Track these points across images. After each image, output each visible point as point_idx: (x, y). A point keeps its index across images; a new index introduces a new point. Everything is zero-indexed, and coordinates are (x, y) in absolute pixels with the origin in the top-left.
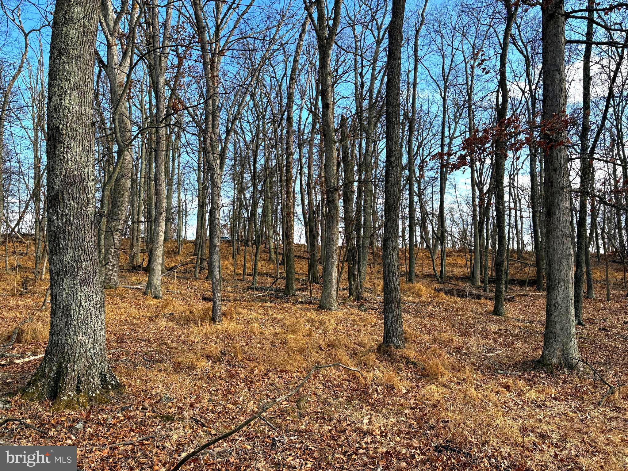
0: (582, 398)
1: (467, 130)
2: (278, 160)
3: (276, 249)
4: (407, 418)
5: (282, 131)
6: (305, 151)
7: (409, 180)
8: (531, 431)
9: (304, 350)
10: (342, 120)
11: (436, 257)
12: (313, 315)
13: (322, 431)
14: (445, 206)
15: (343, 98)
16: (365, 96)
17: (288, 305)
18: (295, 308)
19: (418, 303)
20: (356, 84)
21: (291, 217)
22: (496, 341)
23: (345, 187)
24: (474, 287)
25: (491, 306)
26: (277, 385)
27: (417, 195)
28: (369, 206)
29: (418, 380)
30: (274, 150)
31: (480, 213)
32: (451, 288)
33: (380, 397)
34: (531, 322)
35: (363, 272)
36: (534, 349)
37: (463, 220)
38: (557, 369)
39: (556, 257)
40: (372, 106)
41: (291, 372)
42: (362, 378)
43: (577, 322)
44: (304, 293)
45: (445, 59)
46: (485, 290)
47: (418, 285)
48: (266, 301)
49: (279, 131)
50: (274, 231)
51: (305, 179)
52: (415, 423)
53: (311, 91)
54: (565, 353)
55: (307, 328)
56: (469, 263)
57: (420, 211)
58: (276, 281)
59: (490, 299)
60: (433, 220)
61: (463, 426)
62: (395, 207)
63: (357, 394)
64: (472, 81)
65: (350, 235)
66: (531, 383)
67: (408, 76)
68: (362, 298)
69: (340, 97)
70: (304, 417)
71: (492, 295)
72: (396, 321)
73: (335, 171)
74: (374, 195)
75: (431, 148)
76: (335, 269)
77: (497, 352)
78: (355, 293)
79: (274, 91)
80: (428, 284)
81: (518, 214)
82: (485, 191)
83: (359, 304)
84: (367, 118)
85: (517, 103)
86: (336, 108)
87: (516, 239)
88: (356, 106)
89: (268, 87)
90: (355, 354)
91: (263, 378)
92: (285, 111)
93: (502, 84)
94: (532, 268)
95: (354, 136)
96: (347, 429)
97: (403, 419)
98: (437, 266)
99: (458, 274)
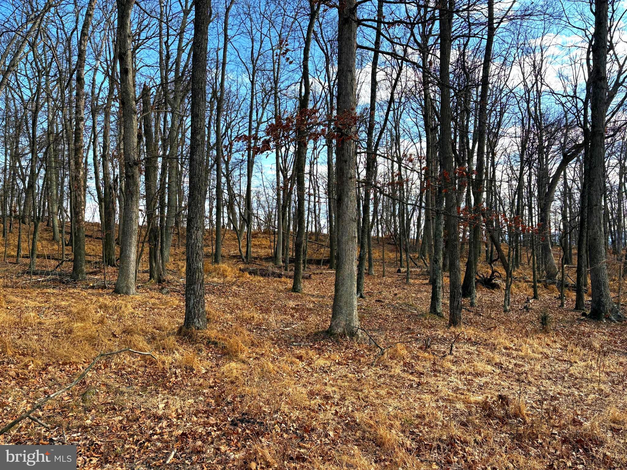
0: (360, 361)
1: (273, 116)
2: (65, 126)
3: (62, 227)
4: (205, 397)
5: (70, 92)
6: (100, 118)
7: (217, 160)
8: (317, 395)
9: (94, 338)
10: (144, 89)
11: (242, 238)
12: (107, 300)
13: (111, 422)
14: (252, 189)
15: (146, 66)
16: (171, 67)
17: (75, 291)
18: (84, 293)
19: (223, 284)
20: (161, 53)
21: (80, 191)
22: (293, 316)
23: (147, 162)
24: (277, 267)
25: (290, 283)
26: (59, 379)
27: (224, 175)
28: (174, 184)
29: (218, 359)
30: (60, 113)
31: (283, 197)
32: (255, 268)
33: (179, 379)
34: (323, 297)
35: (166, 254)
36: (325, 321)
37: (268, 203)
38: (341, 337)
39: (345, 239)
40: (178, 80)
41: (76, 363)
42: (159, 363)
43: (359, 295)
44: (96, 277)
45: (255, 43)
46: (286, 270)
47: (224, 265)
48: (47, 287)
49: (66, 92)
50: (59, 207)
51: (99, 150)
52: (213, 401)
53: (108, 53)
54: (348, 322)
55: (99, 314)
56: (272, 244)
57: (227, 192)
58: (61, 264)
59: (290, 277)
60: (240, 202)
61: (258, 398)
62: (200, 186)
63: (154, 379)
64: (278, 69)
65: (152, 214)
66: (320, 351)
67: (217, 54)
68: (164, 281)
69: (142, 65)
70: (90, 411)
71: (292, 273)
72: (199, 302)
73: (136, 144)
74: (181, 173)
75: (239, 130)
76: (134, 249)
77: (293, 326)
78: (156, 276)
79: (61, 45)
80: (234, 264)
81: (317, 200)
82: (289, 177)
83: (160, 287)
84: (173, 91)
85: (317, 96)
86: (138, 75)
87: (314, 223)
88: (161, 77)
89: (54, 40)
90: (154, 338)
91: (39, 373)
92: (74, 70)
93: (305, 76)
94: (326, 249)
95: (158, 109)
96: (140, 417)
97: (202, 399)
98: (243, 247)
99: (262, 254)
